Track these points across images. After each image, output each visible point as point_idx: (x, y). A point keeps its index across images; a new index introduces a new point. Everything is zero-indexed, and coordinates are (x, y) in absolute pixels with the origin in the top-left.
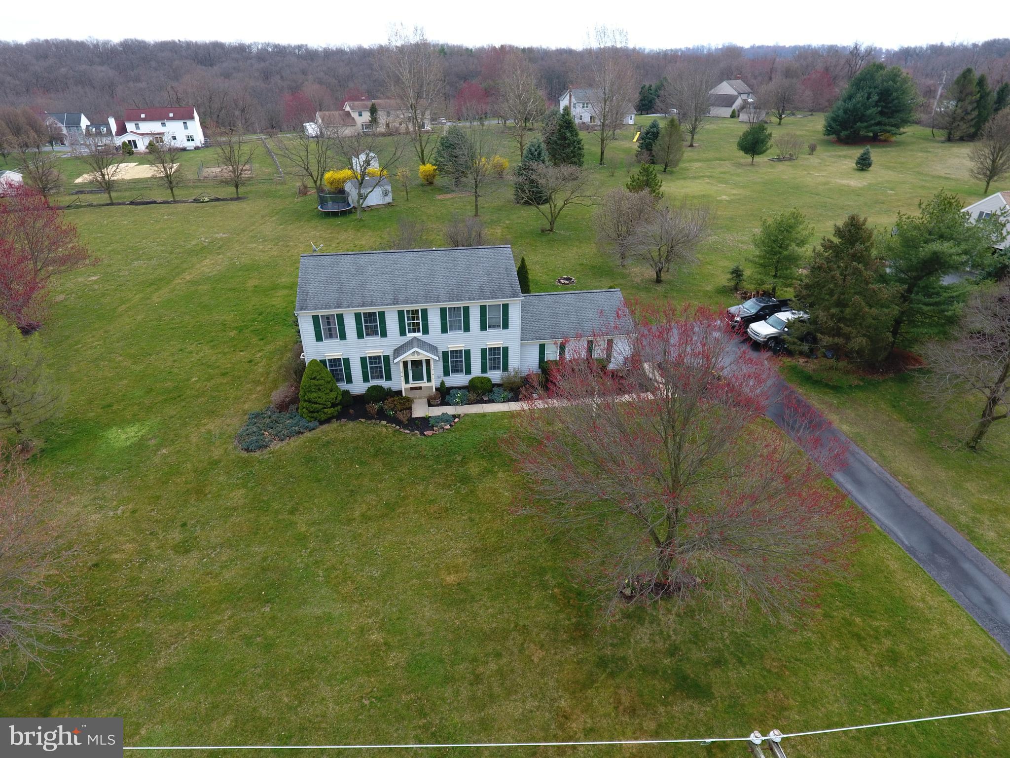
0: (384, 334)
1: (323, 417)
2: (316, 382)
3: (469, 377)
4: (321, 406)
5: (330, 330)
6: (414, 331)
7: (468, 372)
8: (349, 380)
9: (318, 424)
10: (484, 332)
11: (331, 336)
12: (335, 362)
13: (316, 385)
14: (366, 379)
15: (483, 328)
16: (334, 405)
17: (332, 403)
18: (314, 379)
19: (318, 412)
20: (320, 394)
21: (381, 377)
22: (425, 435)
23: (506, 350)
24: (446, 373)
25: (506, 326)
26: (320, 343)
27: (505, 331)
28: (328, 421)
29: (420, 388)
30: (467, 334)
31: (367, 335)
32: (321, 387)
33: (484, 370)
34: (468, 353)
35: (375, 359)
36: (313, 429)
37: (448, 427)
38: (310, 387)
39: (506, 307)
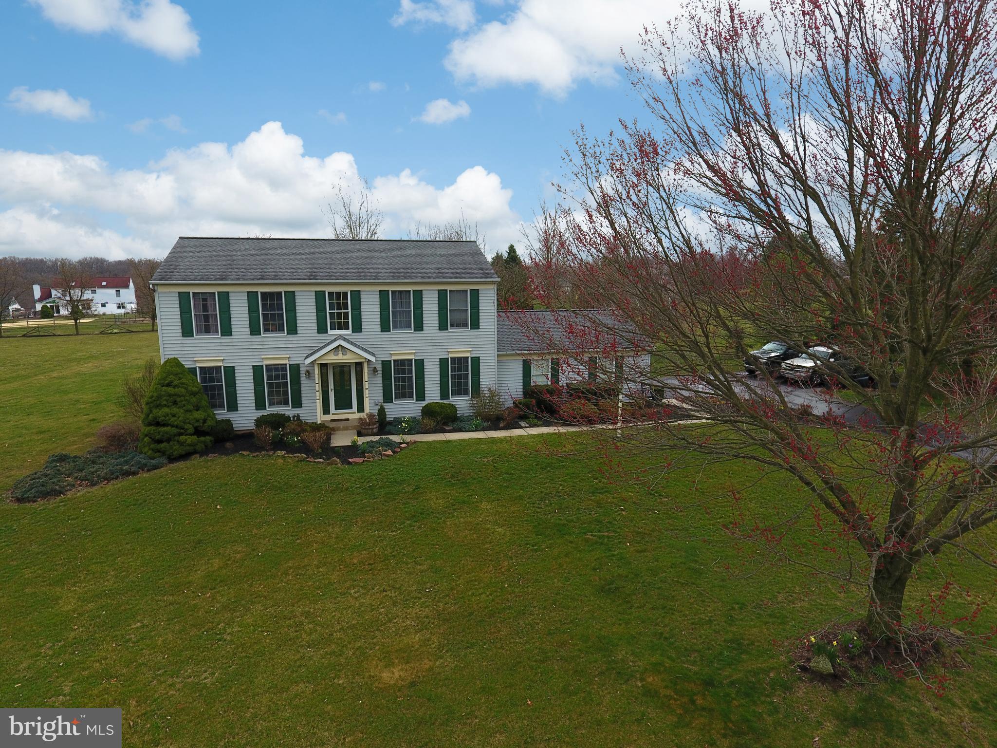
0: (293, 330)
1: (177, 450)
2: (170, 390)
3: (423, 404)
4: (175, 430)
5: (206, 318)
6: (340, 328)
7: (421, 397)
8: (233, 406)
9: (166, 461)
10: (444, 333)
11: (207, 330)
12: (209, 373)
13: (170, 395)
14: (260, 404)
15: (443, 326)
16: (198, 432)
17: (196, 428)
18: (168, 385)
19: (168, 440)
20: (175, 410)
21: (286, 403)
22: (349, 463)
23: (476, 361)
24: (387, 398)
25: (476, 325)
26: (188, 340)
27: (475, 332)
28: (185, 456)
29: (348, 420)
30: (419, 334)
31: (266, 330)
32: (178, 399)
33: (444, 395)
34: (420, 363)
35: (276, 371)
36: (156, 467)
37: (390, 452)
38: (159, 397)
39: (475, 294)
